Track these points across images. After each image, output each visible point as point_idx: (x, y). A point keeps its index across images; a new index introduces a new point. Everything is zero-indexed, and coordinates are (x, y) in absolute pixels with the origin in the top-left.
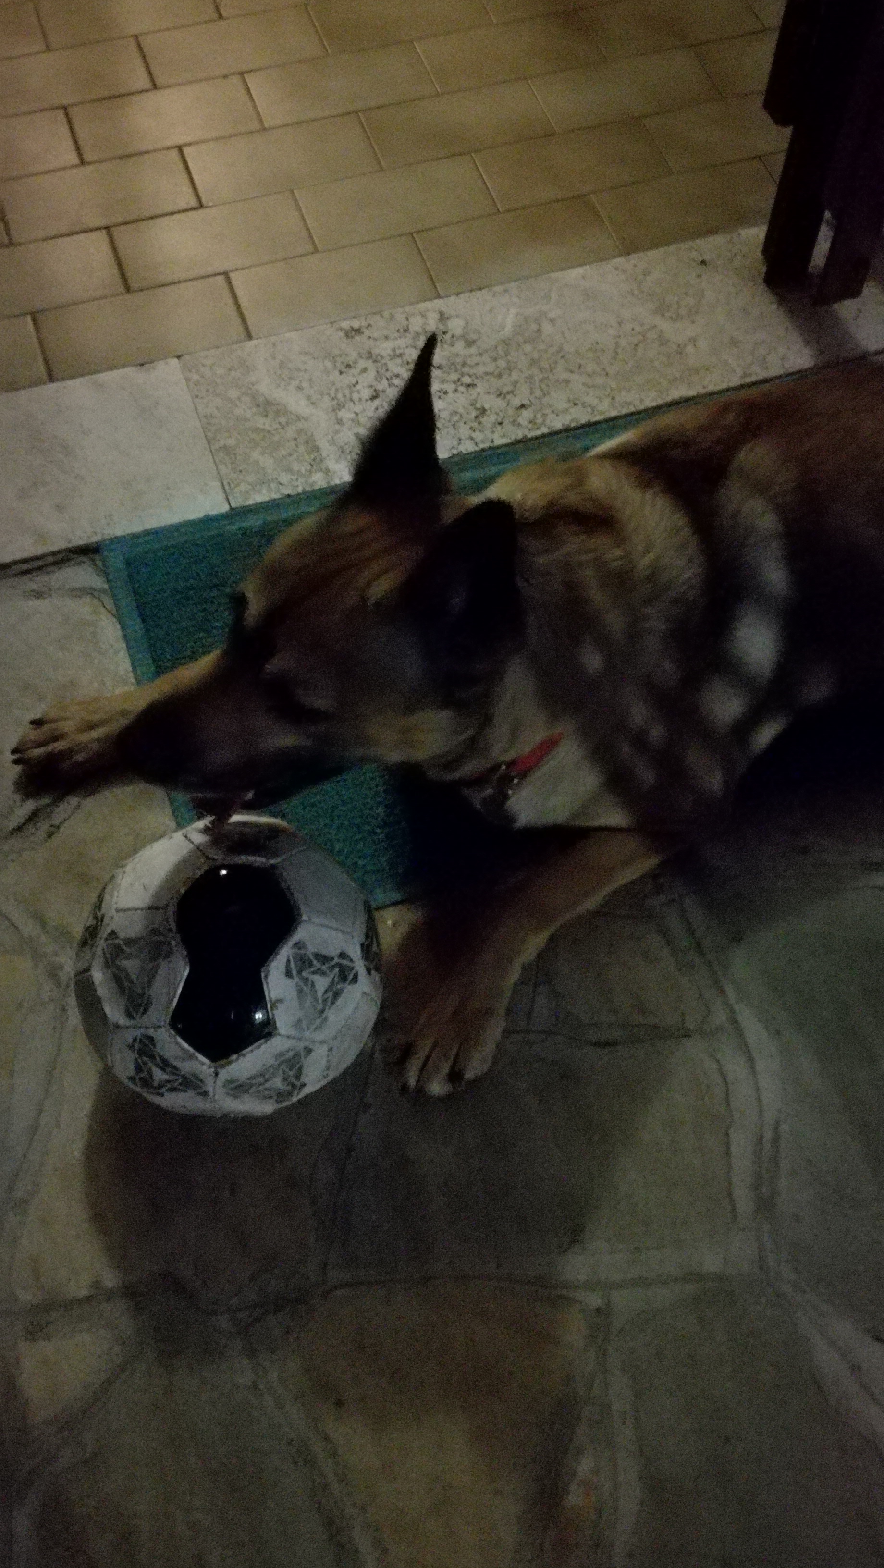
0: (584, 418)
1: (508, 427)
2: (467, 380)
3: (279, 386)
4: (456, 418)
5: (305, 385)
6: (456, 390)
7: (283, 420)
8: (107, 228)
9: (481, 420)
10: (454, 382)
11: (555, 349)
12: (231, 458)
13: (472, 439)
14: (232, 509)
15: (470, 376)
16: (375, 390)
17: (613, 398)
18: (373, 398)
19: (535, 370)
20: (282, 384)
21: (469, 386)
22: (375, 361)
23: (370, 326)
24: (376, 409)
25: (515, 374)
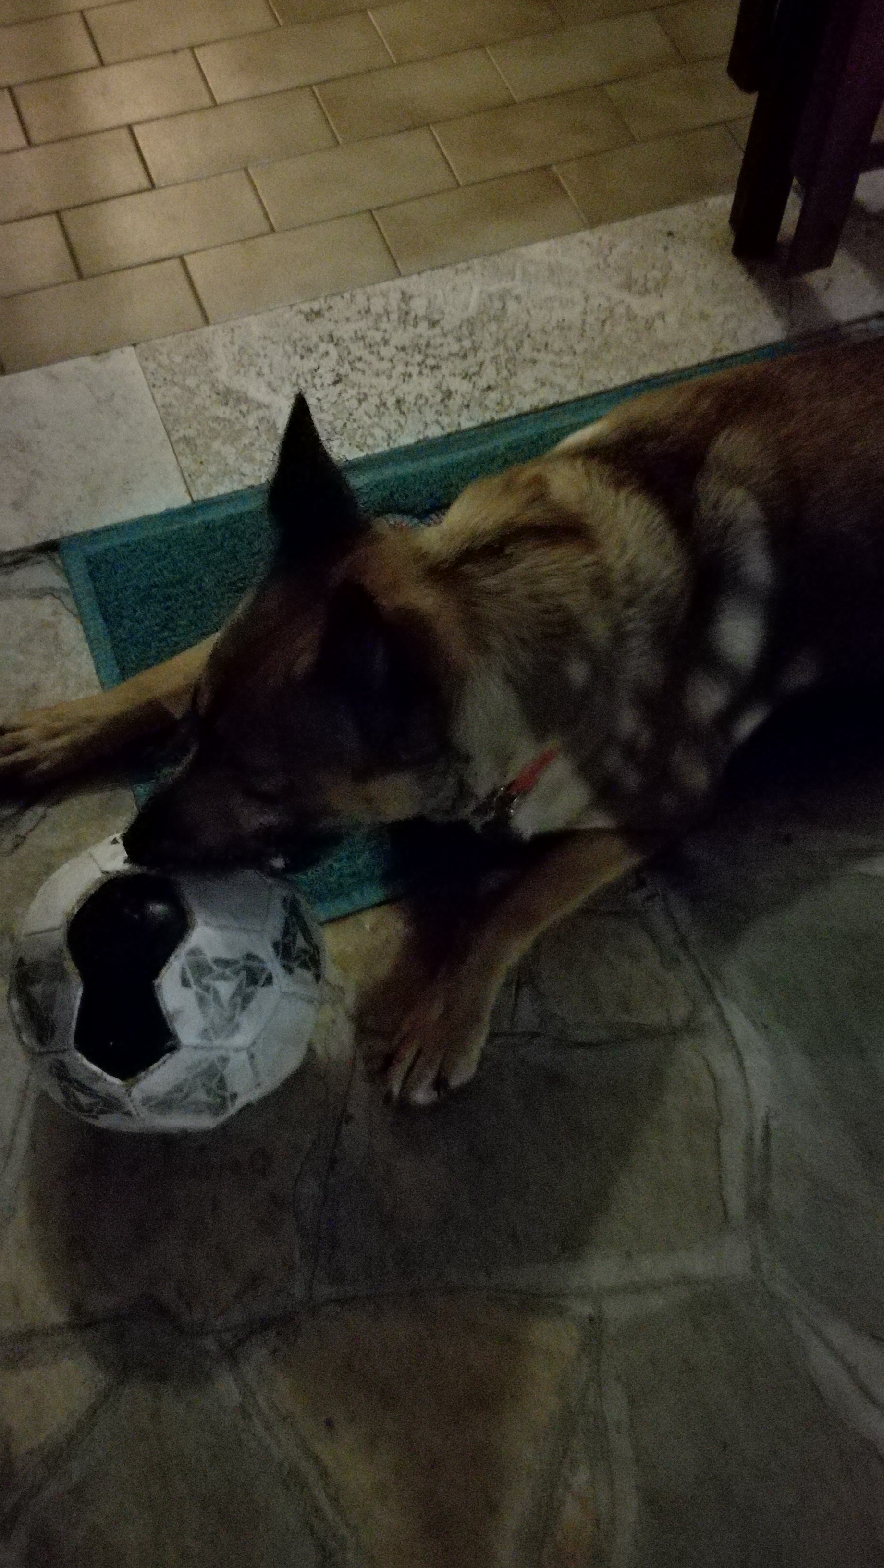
0: (552, 398)
1: (475, 409)
2: (431, 362)
3: (238, 372)
5: (266, 370)
6: (420, 373)
7: (244, 408)
8: (57, 213)
9: (447, 403)
10: (419, 364)
11: (521, 327)
12: (191, 450)
13: (437, 422)
14: (193, 502)
15: (434, 357)
16: (338, 375)
17: (582, 378)
18: (336, 383)
19: (501, 350)
20: (242, 371)
21: (433, 368)
22: (336, 345)
23: (330, 308)
24: (340, 394)
25: (480, 354)
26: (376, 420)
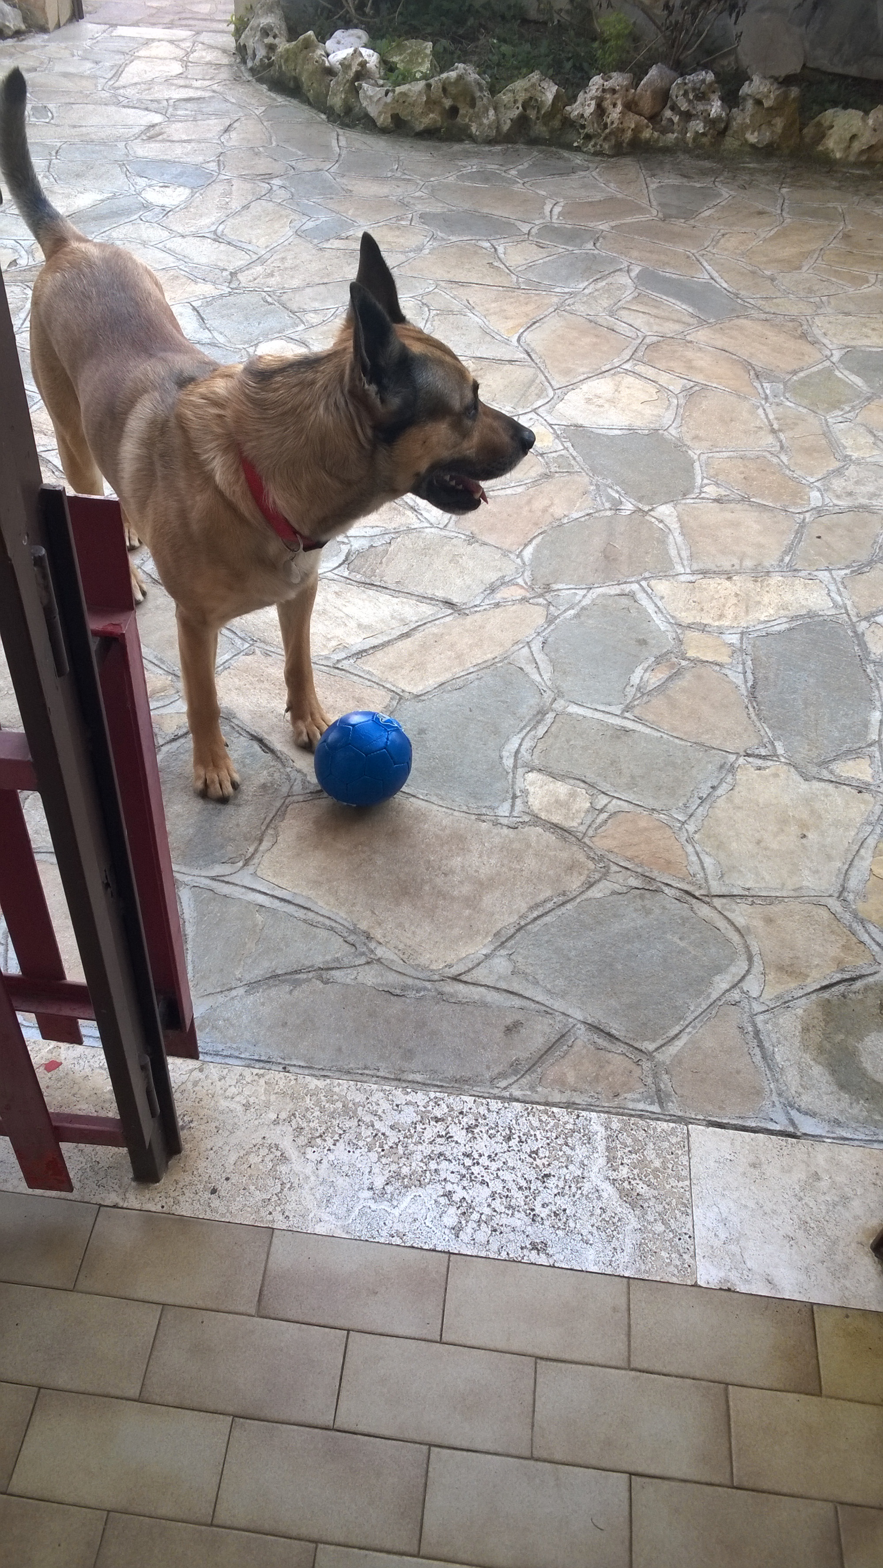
1: (457, 1107)
2: (468, 1162)
4: (491, 1132)
5: (599, 1211)
6: (480, 1155)
7: (626, 1184)
9: (474, 1122)
10: (478, 1164)
11: (384, 1160)
15: (463, 1164)
16: (544, 1182)
17: (367, 1098)
18: (547, 1176)
19: (411, 1147)
20: (616, 1220)
21: (468, 1156)
22: (533, 1210)
23: (522, 1248)
24: (549, 1165)
25: (427, 1152)
26: (532, 1133)
